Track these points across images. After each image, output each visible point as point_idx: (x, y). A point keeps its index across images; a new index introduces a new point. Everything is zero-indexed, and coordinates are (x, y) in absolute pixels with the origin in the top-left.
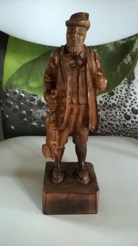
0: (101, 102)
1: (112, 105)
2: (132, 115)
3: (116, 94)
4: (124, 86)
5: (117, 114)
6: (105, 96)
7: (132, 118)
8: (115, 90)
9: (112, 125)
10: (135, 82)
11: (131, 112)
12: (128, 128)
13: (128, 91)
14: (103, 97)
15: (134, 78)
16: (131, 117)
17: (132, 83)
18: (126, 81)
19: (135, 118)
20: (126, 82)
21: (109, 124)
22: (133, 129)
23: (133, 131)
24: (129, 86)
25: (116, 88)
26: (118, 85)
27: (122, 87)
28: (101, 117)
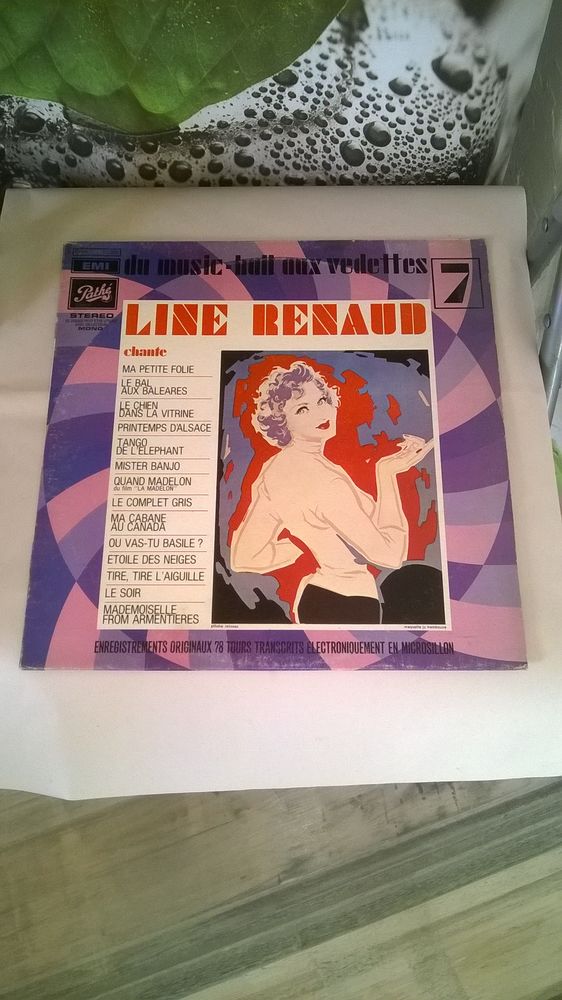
0: (250, 113)
2: (366, 147)
3: (302, 77)
4: (331, 50)
6: (264, 90)
7: (369, 158)
10: (370, 37)
11: (365, 140)
13: (346, 66)
14: (256, 95)
15: (364, 23)
17: (359, 40)
18: (337, 31)
20: (337, 36)
26: (307, 47)
27: (326, 52)
28: (257, 163)
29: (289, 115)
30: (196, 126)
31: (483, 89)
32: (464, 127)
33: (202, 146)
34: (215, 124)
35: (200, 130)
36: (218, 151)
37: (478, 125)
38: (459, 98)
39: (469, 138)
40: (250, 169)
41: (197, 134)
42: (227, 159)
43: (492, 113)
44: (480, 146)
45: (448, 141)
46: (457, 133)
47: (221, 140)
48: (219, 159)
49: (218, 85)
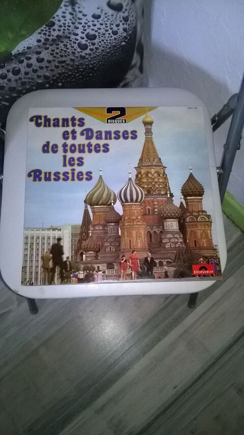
0: (39, 41)
1: (56, 38)
3: (57, 22)
4: (66, 10)
5: (68, 47)
6: (42, 31)
8: (54, 18)
9: (64, 62)
12: (87, 59)
14: (40, 33)
16: (88, 44)
19: (93, 44)
20: (68, 4)
21: (59, 62)
22: (95, 57)
23: (95, 60)
24: (74, 7)
25: (55, 15)
26: (57, 10)
27: (64, 11)
28: (46, 60)
29: (54, 38)
30: (18, 51)
31: (128, 8)
32: (123, 24)
33: (22, 58)
34: (26, 48)
35: (20, 52)
36: (29, 59)
37: (129, 22)
38: (119, 14)
39: (126, 28)
40: (43, 63)
41: (19, 54)
42: (33, 61)
43: (132, 16)
44: (131, 30)
45: (118, 31)
46: (121, 27)
47: (29, 54)
48: (30, 62)
49: (24, 32)
